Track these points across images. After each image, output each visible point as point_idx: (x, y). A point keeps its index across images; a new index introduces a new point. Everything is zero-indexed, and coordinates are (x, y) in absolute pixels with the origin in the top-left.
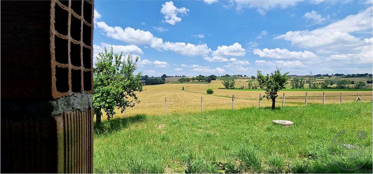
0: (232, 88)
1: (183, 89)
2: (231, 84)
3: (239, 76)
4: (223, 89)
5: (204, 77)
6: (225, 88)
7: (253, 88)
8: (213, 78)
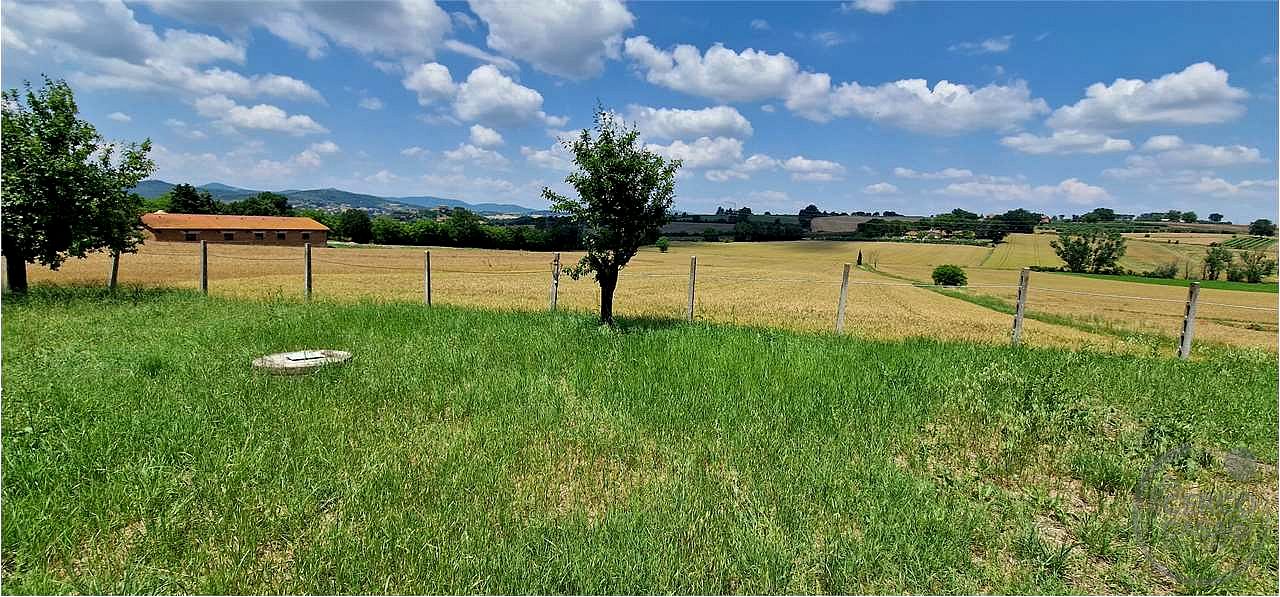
0: (1107, 272)
1: (859, 262)
2: (1102, 254)
3: (1173, 216)
4: (1052, 270)
5: (974, 217)
6: (1062, 270)
7: (1234, 278)
8: (1020, 222)
